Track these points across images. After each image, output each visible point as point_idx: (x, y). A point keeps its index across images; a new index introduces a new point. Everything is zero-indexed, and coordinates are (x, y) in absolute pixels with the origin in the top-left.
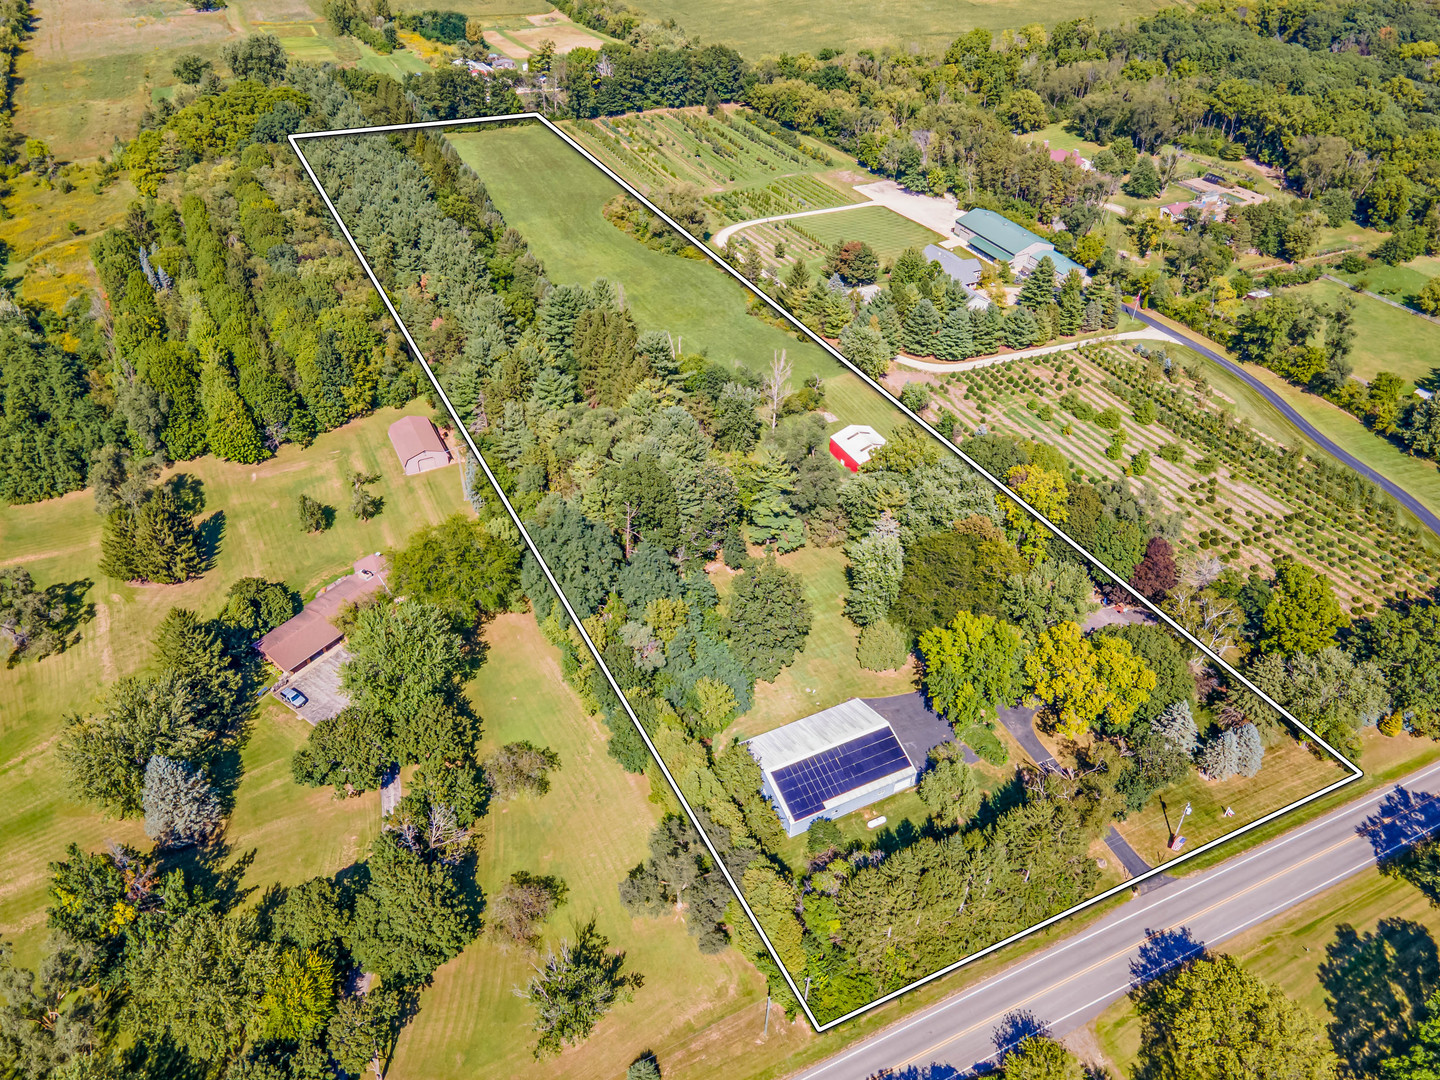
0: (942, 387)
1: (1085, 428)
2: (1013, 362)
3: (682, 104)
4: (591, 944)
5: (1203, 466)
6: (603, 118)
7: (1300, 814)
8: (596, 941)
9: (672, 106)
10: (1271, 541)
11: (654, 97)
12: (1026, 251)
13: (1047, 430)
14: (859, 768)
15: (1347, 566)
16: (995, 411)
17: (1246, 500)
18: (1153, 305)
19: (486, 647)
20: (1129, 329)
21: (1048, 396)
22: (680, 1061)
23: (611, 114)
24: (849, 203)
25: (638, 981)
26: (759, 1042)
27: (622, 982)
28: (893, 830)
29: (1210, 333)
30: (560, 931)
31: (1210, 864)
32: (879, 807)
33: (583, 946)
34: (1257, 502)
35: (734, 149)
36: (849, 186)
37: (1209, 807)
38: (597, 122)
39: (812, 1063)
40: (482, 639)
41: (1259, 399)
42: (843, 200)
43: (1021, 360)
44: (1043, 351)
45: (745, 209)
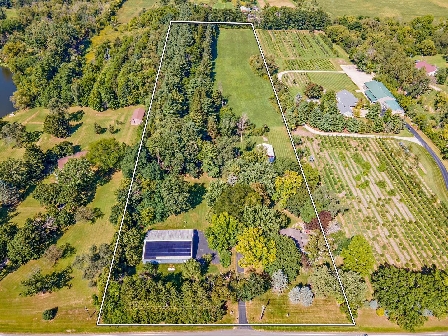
0: (312, 139)
1: (355, 166)
2: (345, 137)
3: (302, 29)
4: (68, 271)
5: (392, 193)
6: (273, 30)
7: (318, 328)
8: (70, 271)
9: (298, 29)
10: (396, 228)
11: (292, 25)
12: (382, 99)
13: (340, 163)
14: (174, 251)
15: (420, 248)
16: (326, 152)
17: (399, 211)
18: (421, 129)
19: (112, 178)
20: (406, 135)
21: (350, 151)
22: (63, 315)
23: (276, 29)
24: (334, 70)
25: (71, 286)
26: (87, 319)
27: (66, 285)
28: (175, 274)
29: (437, 145)
30: (63, 264)
31: (269, 330)
32: (176, 265)
33: (66, 271)
34: (403, 212)
35: (309, 46)
36: (339, 65)
37: (284, 311)
38: (270, 31)
39: (97, 332)
40: (112, 176)
41: (439, 175)
42: (334, 69)
43: (349, 137)
44: (360, 136)
45: (297, 66)
